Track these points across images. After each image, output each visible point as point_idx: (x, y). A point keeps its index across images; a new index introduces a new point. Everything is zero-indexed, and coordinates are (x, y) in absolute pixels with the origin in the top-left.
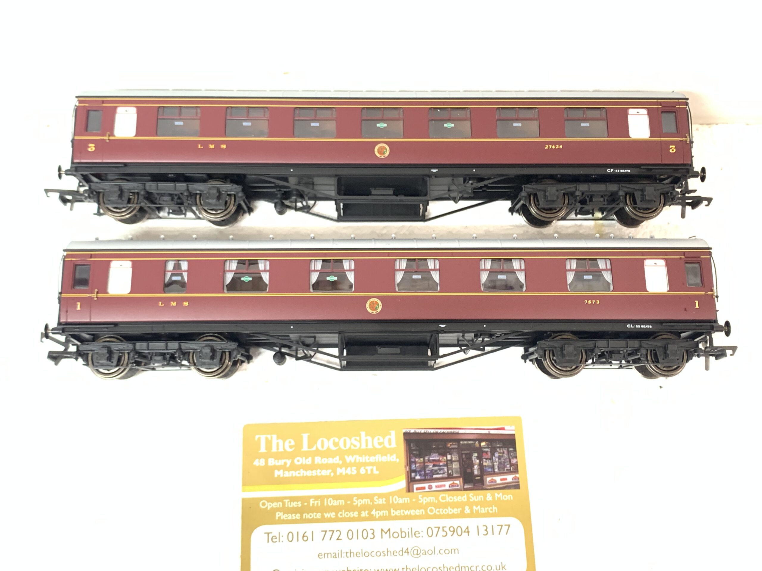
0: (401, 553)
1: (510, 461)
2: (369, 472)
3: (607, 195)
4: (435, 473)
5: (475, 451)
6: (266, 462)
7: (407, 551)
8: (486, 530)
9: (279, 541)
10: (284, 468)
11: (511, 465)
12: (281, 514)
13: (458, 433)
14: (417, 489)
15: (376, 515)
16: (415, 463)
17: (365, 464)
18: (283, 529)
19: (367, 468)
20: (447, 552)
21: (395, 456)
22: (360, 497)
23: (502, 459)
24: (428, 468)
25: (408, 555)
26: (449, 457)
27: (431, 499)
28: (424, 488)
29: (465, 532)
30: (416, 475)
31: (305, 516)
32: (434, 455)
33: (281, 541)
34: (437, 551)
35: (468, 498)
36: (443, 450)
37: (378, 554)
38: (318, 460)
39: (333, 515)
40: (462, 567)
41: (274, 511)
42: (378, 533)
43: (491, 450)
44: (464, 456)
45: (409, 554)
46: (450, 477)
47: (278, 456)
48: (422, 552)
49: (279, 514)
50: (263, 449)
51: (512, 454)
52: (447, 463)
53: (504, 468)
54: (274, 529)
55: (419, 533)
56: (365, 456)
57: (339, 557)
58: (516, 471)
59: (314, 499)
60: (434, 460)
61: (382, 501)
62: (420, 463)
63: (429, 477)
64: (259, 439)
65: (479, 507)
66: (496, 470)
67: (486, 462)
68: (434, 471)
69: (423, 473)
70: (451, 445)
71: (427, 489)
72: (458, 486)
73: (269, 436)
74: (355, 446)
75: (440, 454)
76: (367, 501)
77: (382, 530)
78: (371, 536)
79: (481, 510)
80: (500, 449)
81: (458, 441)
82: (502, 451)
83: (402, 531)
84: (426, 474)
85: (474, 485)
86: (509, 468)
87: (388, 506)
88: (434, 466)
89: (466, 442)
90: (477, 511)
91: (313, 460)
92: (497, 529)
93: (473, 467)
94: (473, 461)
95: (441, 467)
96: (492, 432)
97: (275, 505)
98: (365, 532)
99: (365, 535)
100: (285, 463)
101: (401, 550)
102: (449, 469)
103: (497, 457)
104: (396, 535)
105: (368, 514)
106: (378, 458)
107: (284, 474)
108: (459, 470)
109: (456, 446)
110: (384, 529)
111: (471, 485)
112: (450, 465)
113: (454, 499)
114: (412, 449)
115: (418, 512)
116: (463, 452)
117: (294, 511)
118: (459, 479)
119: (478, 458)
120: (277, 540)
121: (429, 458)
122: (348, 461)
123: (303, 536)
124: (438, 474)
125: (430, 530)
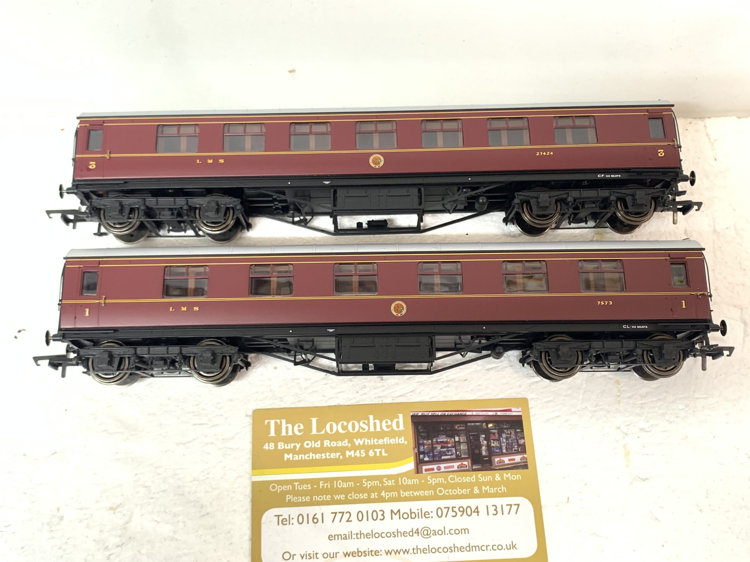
0: (411, 534)
1: (518, 442)
2: (378, 454)
3: (599, 201)
4: (443, 455)
5: (483, 433)
6: (276, 446)
7: (417, 532)
8: (495, 510)
9: (289, 524)
10: (293, 451)
11: (519, 445)
12: (291, 497)
13: (465, 415)
14: (426, 470)
15: (385, 496)
16: (423, 445)
17: (374, 447)
18: (294, 512)
19: (375, 450)
20: (457, 532)
21: (403, 438)
22: (370, 478)
23: (510, 440)
24: (436, 450)
25: (418, 535)
26: (457, 439)
27: (441, 480)
28: (433, 469)
29: (474, 512)
30: (424, 457)
31: (315, 498)
32: (442, 436)
33: (291, 523)
34: (447, 532)
35: (477, 478)
36: (451, 432)
37: (389, 535)
38: (327, 443)
39: (342, 497)
40: (472, 547)
41: (284, 493)
42: (388, 514)
43: (498, 431)
44: (471, 438)
45: (420, 534)
46: (458, 458)
47: (287, 440)
48: (432, 532)
49: (289, 497)
50: (272, 434)
51: (519, 434)
52: (455, 445)
53: (511, 449)
54: (285, 512)
55: (429, 514)
56: (374, 439)
57: (349, 539)
58: (524, 451)
59: (323, 482)
60: (442, 442)
61: (391, 483)
62: (428, 445)
63: (437, 459)
64: (269, 423)
65: (488, 487)
66: (504, 451)
67: (494, 443)
68: (442, 453)
69: (431, 454)
70: (458, 427)
71: (436, 471)
72: (466, 467)
73: (278, 421)
74: (363, 429)
75: (448, 436)
76: (376, 483)
77: (392, 511)
78: (380, 517)
79: (490, 490)
80: (507, 431)
81: (466, 422)
82: (509, 432)
83: (412, 511)
84: (434, 456)
85: (482, 466)
86: (517, 449)
87: (396, 488)
88: (442, 447)
89: (473, 424)
90: (486, 491)
91: (322, 444)
92: (506, 509)
93: (481, 448)
94: (480, 442)
95: (449, 449)
96: (499, 413)
97: (284, 488)
98: (375, 513)
99: (376, 516)
100: (295, 447)
101: (411, 530)
102: (457, 450)
103: (504, 438)
104: (405, 516)
105: (377, 495)
106: (386, 440)
107: (293, 457)
108: (467, 451)
109: (463, 428)
110: (394, 510)
111: (479, 466)
112: (458, 447)
113: (463, 480)
114: (420, 431)
115: (427, 493)
116: (470, 434)
117: (304, 493)
118: (467, 460)
119: (485, 439)
120: (288, 522)
121: (437, 440)
122: (357, 444)
123: (314, 518)
124: (446, 455)
125: (439, 510)
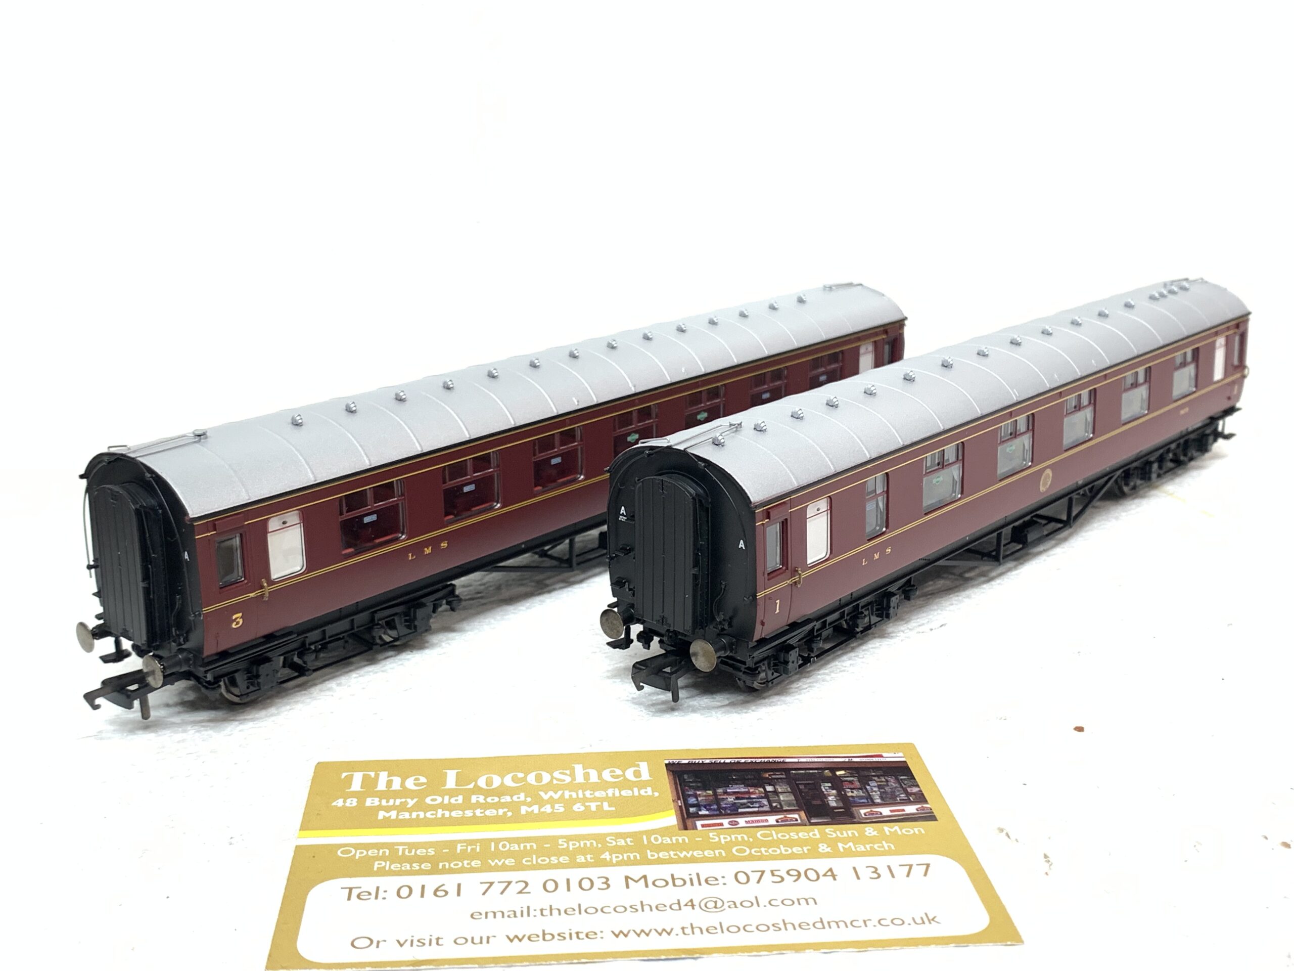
0: (678, 907)
1: (905, 790)
2: (594, 809)
4: (742, 807)
5: (826, 781)
6: (361, 802)
7: (689, 904)
8: (875, 872)
9: (376, 898)
10: (399, 808)
11: (909, 794)
12: (386, 864)
13: (784, 762)
14: (703, 826)
15: (611, 858)
16: (696, 796)
17: (584, 800)
19: (588, 804)
20: (788, 902)
21: (649, 789)
22: (574, 838)
23: (887, 788)
24: (725, 802)
25: (693, 909)
26: (769, 788)
27: (738, 837)
28: (721, 824)
29: (825, 875)
30: (699, 810)
32: (736, 786)
33: (380, 898)
34: (764, 903)
35: (824, 834)
36: (755, 781)
37: (620, 909)
39: (509, 862)
40: (829, 922)
42: (617, 882)
43: (859, 779)
44: (802, 787)
45: (696, 907)
46: (776, 811)
47: (389, 795)
48: (727, 904)
49: (380, 864)
50: (355, 788)
51: (906, 782)
52: (767, 795)
53: (894, 798)
55: (717, 880)
56: (584, 791)
58: (922, 801)
60: (736, 793)
61: (623, 842)
62: (706, 796)
63: (729, 812)
64: (348, 777)
65: (851, 844)
66: (878, 801)
67: (852, 792)
68: (738, 805)
69: (714, 807)
70: (770, 775)
71: (727, 826)
72: (797, 820)
73: (371, 773)
74: (561, 780)
75: (749, 785)
76: (590, 843)
77: (627, 878)
78: (600, 886)
79: (856, 848)
80: (879, 778)
81: (787, 770)
82: (884, 780)
83: (676, 877)
84: (721, 809)
85: (832, 819)
86: (905, 798)
87: (637, 848)
88: (738, 799)
89: (802, 772)
90: (847, 849)
92: (900, 870)
93: (826, 798)
94: (823, 792)
95: (755, 800)
96: (856, 759)
97: (373, 852)
98: (586, 881)
99: (588, 885)
100: (404, 803)
101: (676, 902)
102: (772, 801)
103: (875, 786)
104: (660, 883)
105: (591, 858)
106: (612, 792)
107: (398, 815)
108: (794, 802)
109: (784, 776)
110: (631, 876)
111: (826, 819)
112: (773, 797)
113: (791, 836)
114: (687, 780)
115: (709, 853)
116: (798, 782)
118: (797, 812)
119: (833, 788)
120: (372, 897)
121: (725, 790)
122: (546, 797)
123: (437, 891)
124: (748, 807)
125: (742, 875)
